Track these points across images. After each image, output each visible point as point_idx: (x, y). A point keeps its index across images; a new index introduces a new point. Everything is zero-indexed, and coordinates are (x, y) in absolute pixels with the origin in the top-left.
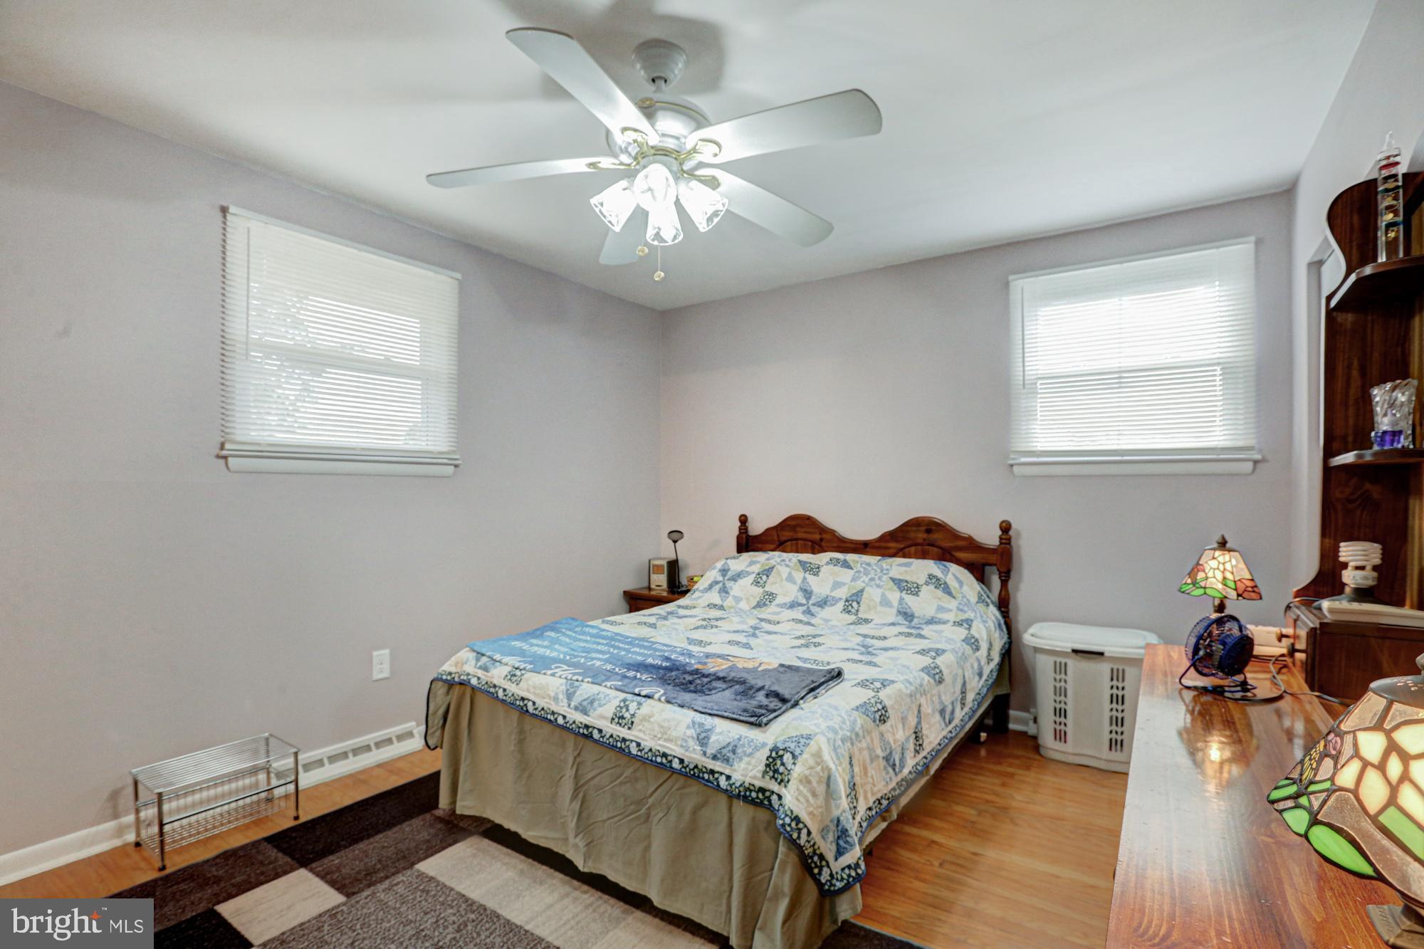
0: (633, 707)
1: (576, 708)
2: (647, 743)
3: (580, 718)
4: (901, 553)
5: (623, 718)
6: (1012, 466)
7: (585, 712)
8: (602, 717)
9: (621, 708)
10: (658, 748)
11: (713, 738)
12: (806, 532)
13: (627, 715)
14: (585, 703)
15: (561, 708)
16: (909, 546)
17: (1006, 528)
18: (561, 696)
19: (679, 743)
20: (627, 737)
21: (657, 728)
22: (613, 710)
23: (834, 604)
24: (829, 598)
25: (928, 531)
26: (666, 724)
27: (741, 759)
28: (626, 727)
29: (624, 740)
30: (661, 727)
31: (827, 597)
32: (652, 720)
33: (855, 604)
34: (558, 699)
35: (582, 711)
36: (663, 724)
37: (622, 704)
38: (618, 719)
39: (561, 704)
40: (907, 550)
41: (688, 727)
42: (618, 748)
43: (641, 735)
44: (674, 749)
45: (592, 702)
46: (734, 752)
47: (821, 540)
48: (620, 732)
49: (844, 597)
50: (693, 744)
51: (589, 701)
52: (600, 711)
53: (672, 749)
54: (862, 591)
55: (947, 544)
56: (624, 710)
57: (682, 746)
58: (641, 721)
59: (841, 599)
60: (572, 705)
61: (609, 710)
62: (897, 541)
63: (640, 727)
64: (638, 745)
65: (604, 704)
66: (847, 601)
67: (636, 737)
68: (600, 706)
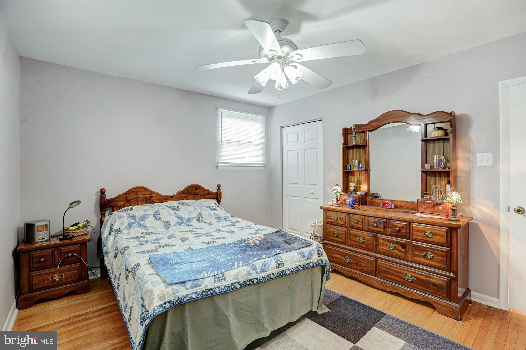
0: (279, 259)
1: (261, 272)
2: (291, 267)
3: (264, 274)
4: (186, 198)
5: (279, 264)
6: (217, 167)
7: (264, 271)
8: (273, 268)
9: (277, 261)
10: (294, 266)
11: (305, 254)
12: (143, 194)
13: (280, 262)
14: (263, 268)
15: (254, 275)
16: (189, 195)
17: (219, 186)
18: (251, 272)
19: (298, 261)
20: (284, 269)
21: (291, 261)
22: (275, 264)
23: (193, 220)
24: (190, 218)
25: (196, 189)
26: (292, 258)
27: (313, 256)
28: (282, 266)
29: (283, 271)
30: (292, 259)
31: (189, 218)
32: (288, 259)
33: (200, 218)
34: (250, 273)
35: (264, 272)
36: (291, 258)
37: (276, 260)
38: (278, 266)
39: (253, 275)
40: (188, 197)
41: (298, 255)
42: (281, 275)
43: (288, 266)
44: (298, 264)
45: (265, 266)
46: (311, 255)
47: (151, 197)
48: (281, 269)
49: (196, 217)
50: (302, 259)
51: (264, 266)
52: (270, 267)
53: (297, 264)
54: (200, 213)
55: (202, 193)
56: (278, 261)
57: (299, 262)
58: (285, 261)
59: (195, 217)
60: (258, 272)
61: (273, 265)
62: (185, 194)
63: (286, 264)
64: (288, 269)
65: (270, 264)
66: (197, 218)
67: (287, 267)
68: (269, 265)
